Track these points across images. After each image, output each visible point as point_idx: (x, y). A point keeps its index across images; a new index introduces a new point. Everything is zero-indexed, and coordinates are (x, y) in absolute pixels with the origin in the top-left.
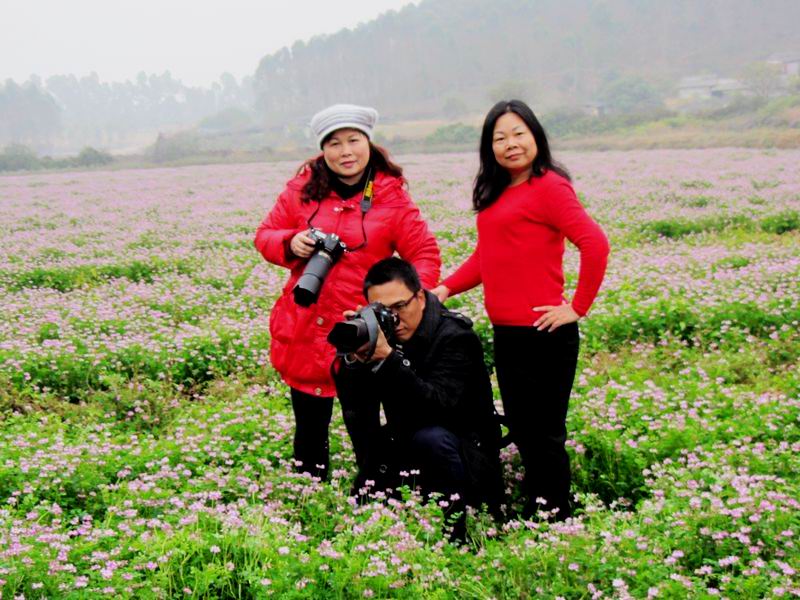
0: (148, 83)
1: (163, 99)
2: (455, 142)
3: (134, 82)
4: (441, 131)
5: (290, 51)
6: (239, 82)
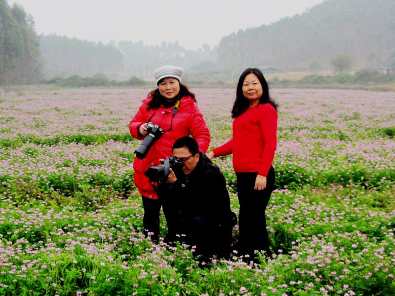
0: (167, 47)
1: (174, 55)
2: (313, 83)
3: (160, 46)
4: (306, 78)
5: (236, 34)
6: (212, 49)
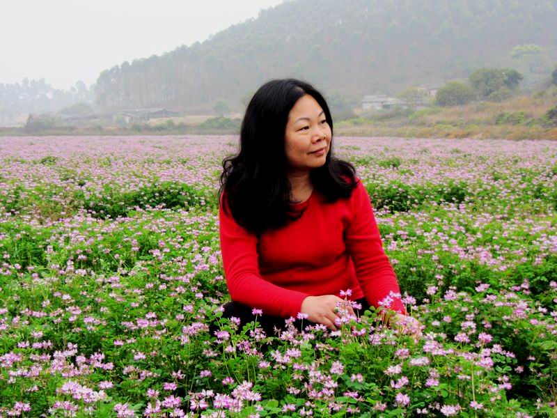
0: (29, 85)
1: (39, 96)
2: (219, 128)
3: (21, 84)
4: (210, 121)
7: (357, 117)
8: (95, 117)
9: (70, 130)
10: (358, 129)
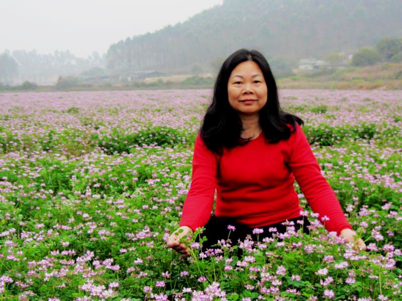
0: (59, 55)
1: (66, 63)
2: (195, 84)
3: (53, 54)
5: (124, 42)
6: (101, 56)
7: (295, 75)
8: (106, 77)
9: (88, 87)
10: (296, 84)
